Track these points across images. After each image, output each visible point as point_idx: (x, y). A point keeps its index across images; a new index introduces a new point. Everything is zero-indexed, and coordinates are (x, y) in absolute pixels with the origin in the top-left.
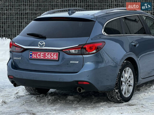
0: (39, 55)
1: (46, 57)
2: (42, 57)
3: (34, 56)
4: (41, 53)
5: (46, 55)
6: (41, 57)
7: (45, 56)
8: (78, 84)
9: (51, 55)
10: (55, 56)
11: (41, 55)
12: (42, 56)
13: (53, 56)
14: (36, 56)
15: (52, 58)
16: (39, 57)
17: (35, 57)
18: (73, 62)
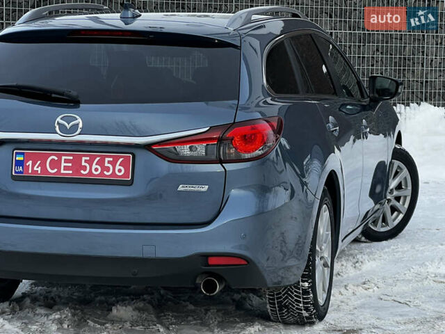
0: (55, 164)
1: (82, 172)
2: (64, 170)
3: (34, 168)
4: (63, 158)
5: (83, 164)
6: (62, 171)
7: (77, 165)
8: (209, 265)
9: (101, 163)
10: (118, 167)
11: (63, 164)
12: (66, 168)
13: (110, 165)
14: (43, 165)
15: (105, 173)
16: (56, 170)
17: (39, 169)
18: (189, 188)
